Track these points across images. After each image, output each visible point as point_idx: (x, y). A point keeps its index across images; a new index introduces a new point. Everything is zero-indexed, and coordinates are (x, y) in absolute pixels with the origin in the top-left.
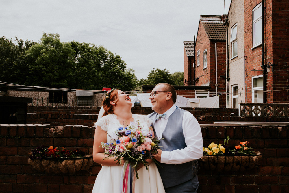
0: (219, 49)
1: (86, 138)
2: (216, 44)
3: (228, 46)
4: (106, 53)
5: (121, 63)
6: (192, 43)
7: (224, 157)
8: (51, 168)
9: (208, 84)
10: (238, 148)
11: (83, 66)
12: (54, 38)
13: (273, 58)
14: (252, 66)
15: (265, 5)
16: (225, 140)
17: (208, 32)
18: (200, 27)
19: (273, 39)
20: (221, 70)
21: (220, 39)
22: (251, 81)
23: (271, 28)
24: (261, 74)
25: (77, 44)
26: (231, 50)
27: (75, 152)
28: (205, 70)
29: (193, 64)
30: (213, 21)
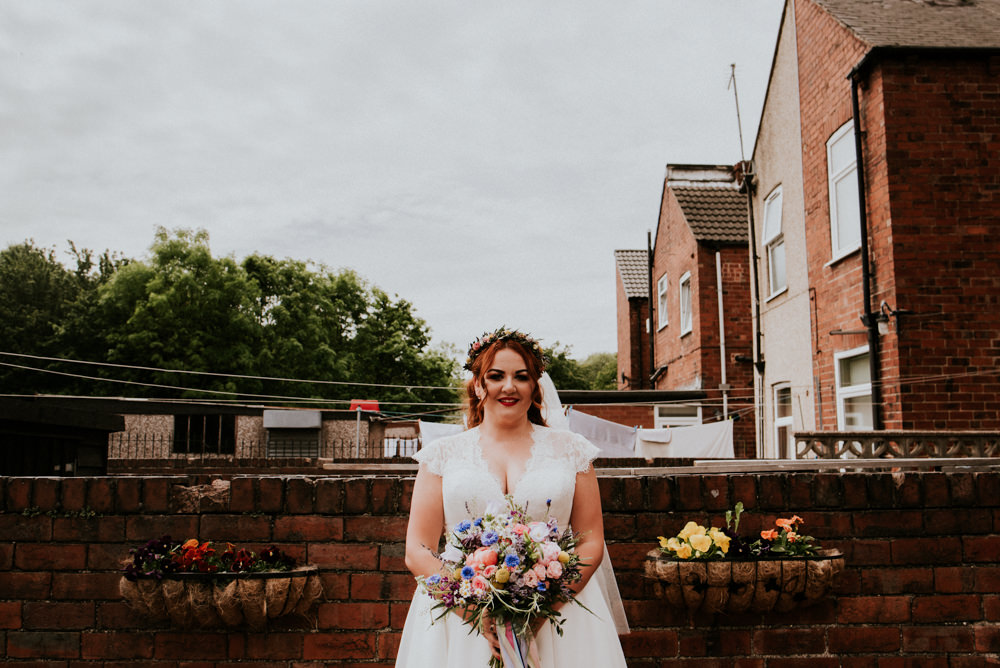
0: (729, 270)
1: (299, 514)
2: (718, 255)
3: (755, 257)
4: (362, 292)
5: (414, 324)
6: (644, 254)
7: (726, 564)
8: (189, 607)
9: (696, 385)
10: (769, 536)
11: (287, 335)
12: (191, 244)
13: (898, 288)
14: (835, 320)
15: (865, 125)
16: (730, 512)
17: (693, 217)
18: (664, 203)
19: (893, 230)
20: (738, 337)
21: (732, 238)
22: (832, 368)
23: (887, 197)
24: (862, 344)
25: (268, 264)
26: (764, 270)
27: (264, 555)
28: (686, 341)
29: (648, 321)
30: (708, 181)
